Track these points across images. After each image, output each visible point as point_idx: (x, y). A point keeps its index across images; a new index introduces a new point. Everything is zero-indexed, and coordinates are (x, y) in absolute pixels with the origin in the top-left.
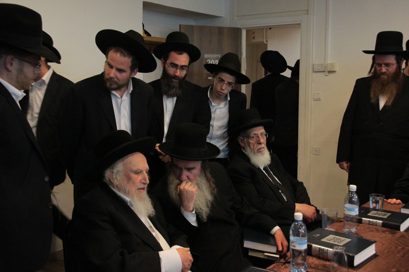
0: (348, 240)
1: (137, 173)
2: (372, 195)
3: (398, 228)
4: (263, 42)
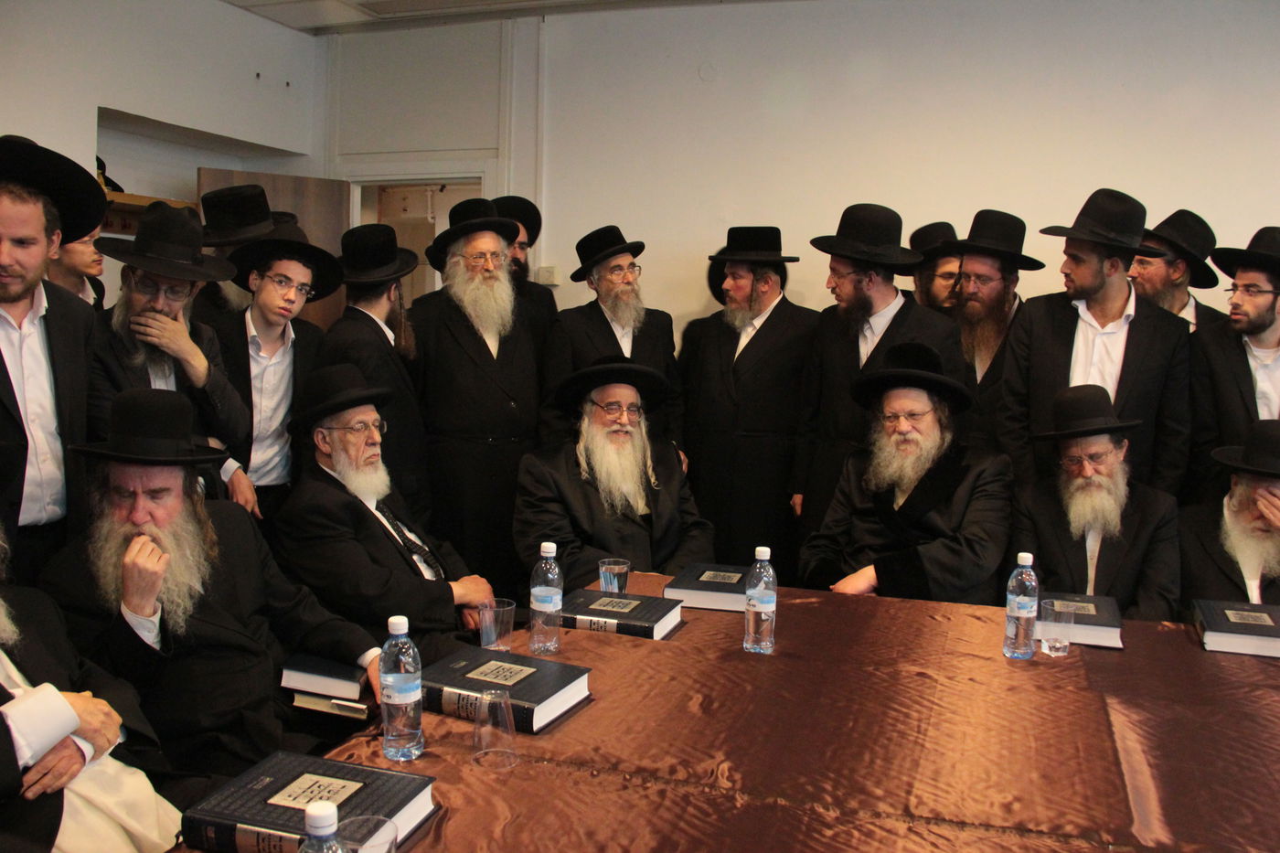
0: (529, 670)
3: (648, 633)
4: (426, 218)
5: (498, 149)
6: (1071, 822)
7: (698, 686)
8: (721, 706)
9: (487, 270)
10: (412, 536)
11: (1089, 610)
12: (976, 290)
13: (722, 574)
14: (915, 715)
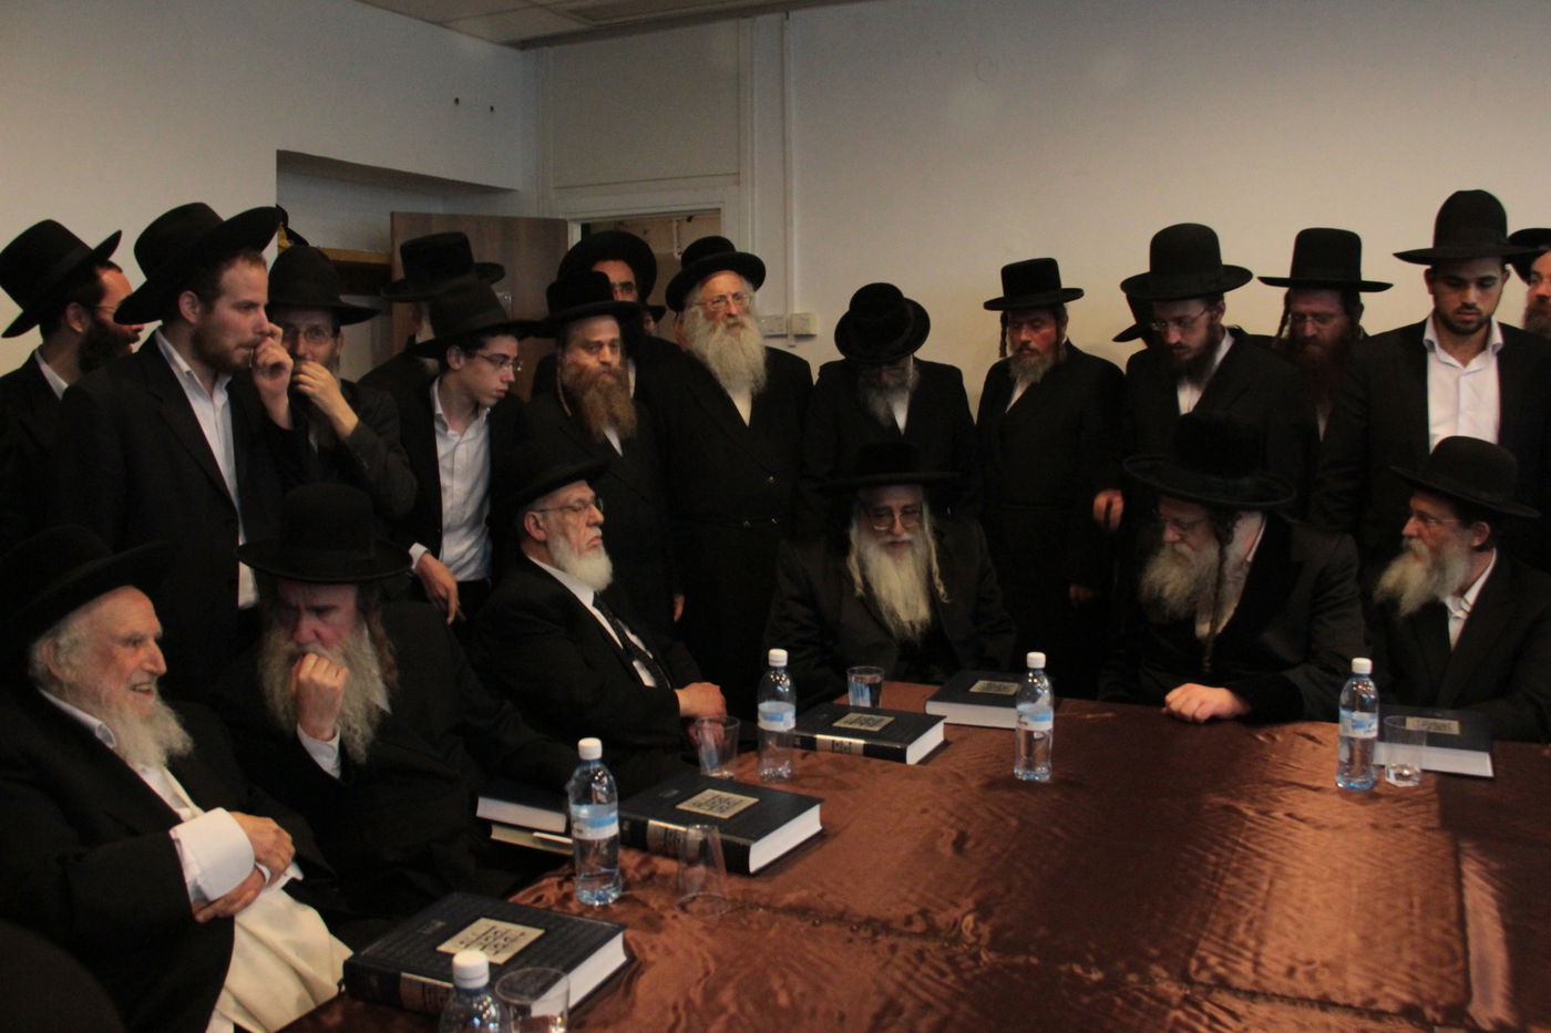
0: (751, 801)
1: (135, 641)
2: (853, 672)
3: (900, 756)
4: (672, 254)
5: (739, 174)
6: (1388, 996)
7: (952, 820)
8: (978, 844)
9: (730, 315)
10: (634, 639)
11: (1450, 729)
12: (1315, 332)
13: (998, 683)
14: (1212, 858)
